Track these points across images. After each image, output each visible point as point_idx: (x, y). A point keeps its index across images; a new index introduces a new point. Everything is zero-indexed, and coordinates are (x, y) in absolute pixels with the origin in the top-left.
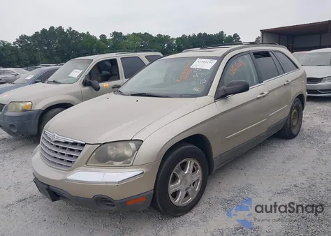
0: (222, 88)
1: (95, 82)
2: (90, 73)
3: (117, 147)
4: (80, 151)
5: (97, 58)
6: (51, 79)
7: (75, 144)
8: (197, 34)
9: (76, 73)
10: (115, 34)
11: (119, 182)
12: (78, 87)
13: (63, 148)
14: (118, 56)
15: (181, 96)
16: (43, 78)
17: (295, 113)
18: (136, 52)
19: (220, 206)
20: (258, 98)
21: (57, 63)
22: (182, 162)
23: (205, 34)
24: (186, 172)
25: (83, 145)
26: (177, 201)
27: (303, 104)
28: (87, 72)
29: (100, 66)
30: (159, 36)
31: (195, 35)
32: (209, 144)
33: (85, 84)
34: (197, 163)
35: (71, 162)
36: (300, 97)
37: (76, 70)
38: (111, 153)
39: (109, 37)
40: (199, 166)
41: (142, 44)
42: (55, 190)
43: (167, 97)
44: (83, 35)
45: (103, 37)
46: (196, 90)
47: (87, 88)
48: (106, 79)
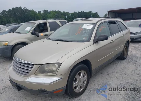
0: (96, 38)
1: (37, 33)
2: (35, 29)
3: (49, 66)
4: (32, 68)
5: (38, 22)
6: (17, 31)
7: (29, 64)
8: (80, 12)
9: (28, 29)
10: (45, 11)
11: (50, 83)
12: (29, 35)
13: (24, 66)
14: (47, 21)
15: (78, 41)
16: (13, 30)
17: (125, 49)
18: (55, 19)
19: (95, 92)
20: (111, 43)
21: (19, 23)
22: (79, 72)
23: (83, 12)
24: (81, 77)
25: (33, 65)
26: (77, 90)
27: (129, 45)
28: (33, 28)
29: (39, 25)
30: (64, 12)
31: (79, 12)
32: (91, 64)
33: (33, 34)
34: (85, 73)
35: (27, 72)
36: (128, 42)
37: (28, 27)
38: (46, 69)
39: (42, 12)
40: (86, 74)
41: (56, 15)
42: (20, 86)
43: (72, 42)
44: (30, 11)
45: (39, 12)
46: (85, 39)
47: (33, 36)
48: (42, 31)
